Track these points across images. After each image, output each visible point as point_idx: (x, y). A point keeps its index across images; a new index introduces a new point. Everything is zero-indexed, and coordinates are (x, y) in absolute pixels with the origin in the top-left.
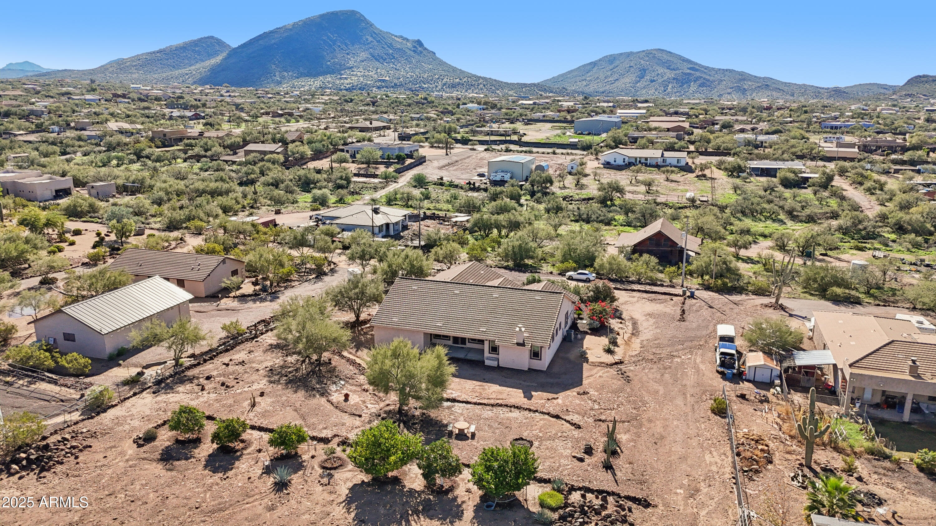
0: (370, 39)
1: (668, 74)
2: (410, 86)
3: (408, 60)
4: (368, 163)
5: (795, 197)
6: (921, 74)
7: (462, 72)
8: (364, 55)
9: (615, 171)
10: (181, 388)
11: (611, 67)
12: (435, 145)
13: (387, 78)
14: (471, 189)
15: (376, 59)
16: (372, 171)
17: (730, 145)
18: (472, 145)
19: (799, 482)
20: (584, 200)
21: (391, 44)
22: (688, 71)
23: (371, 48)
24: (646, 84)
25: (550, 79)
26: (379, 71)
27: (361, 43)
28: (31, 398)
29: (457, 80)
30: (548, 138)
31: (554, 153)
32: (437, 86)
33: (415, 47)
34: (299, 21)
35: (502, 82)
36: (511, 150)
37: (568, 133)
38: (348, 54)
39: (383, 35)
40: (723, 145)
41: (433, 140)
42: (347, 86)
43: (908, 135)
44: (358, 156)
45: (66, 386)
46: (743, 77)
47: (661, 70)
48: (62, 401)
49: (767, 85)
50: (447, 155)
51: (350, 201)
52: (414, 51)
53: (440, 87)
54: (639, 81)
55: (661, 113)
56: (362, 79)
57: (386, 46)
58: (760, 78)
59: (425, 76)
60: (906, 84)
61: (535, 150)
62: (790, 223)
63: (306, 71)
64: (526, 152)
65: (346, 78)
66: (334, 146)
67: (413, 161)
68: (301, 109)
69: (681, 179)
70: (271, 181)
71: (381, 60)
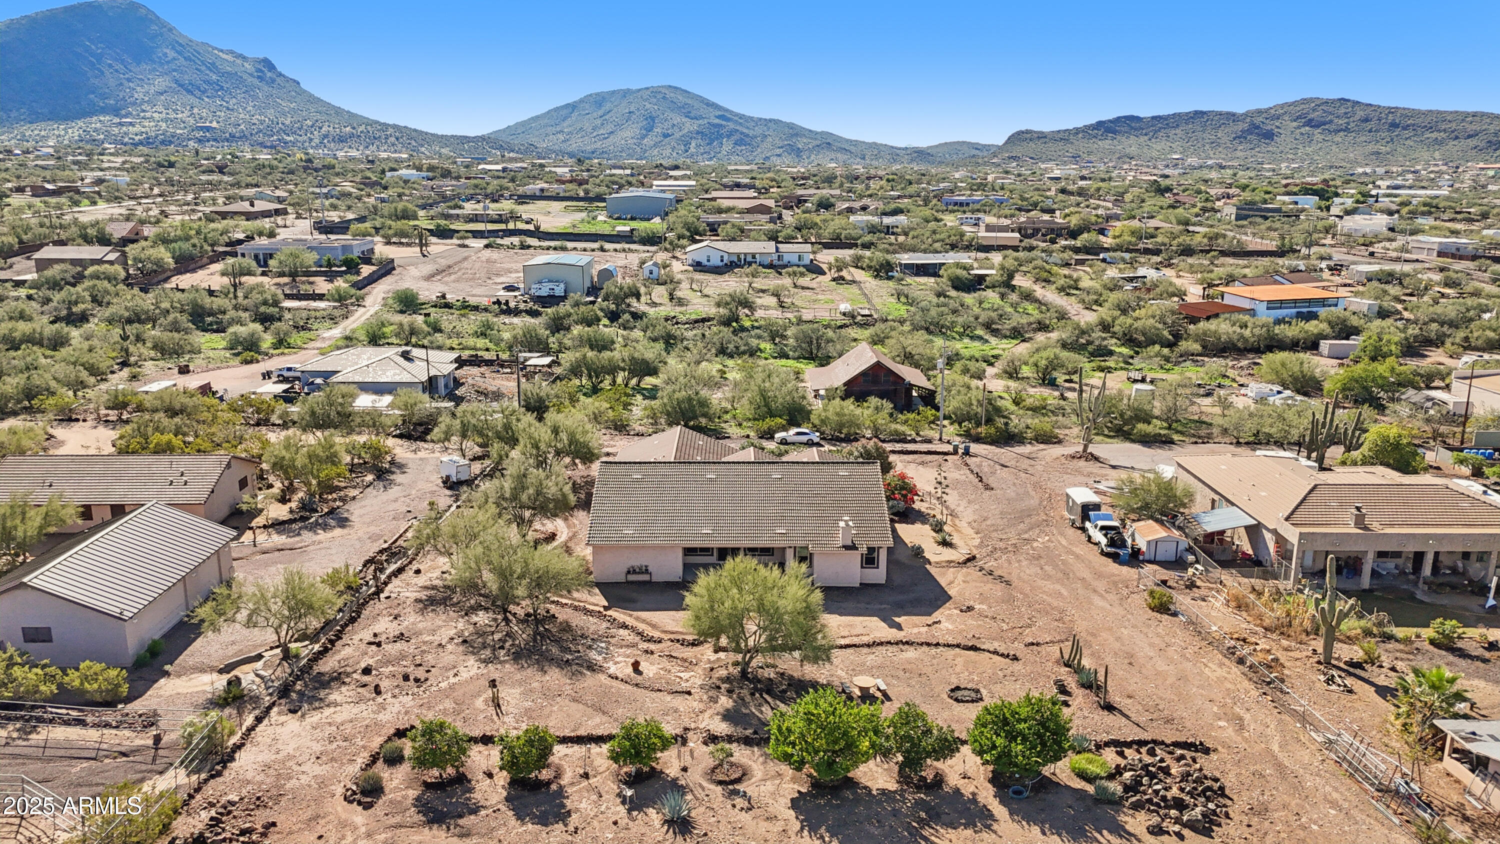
0: (171, 54)
1: (687, 125)
2: (260, 138)
3: (249, 91)
4: (293, 275)
5: (980, 303)
6: (1023, 129)
7: (351, 115)
8: (161, 83)
9: (714, 276)
10: (335, 696)
11: (600, 113)
12: (394, 240)
13: (214, 124)
14: (503, 312)
15: (190, 92)
16: (305, 288)
17: (854, 233)
18: (461, 238)
19: (1339, 685)
20: (696, 321)
21: (213, 64)
22: (717, 121)
23: (174, 70)
24: (659, 139)
25: (504, 130)
26: (196, 111)
27: (154, 62)
28: (51, 759)
29: (348, 129)
30: (574, 226)
31: (602, 249)
32: (311, 140)
33: (260, 70)
34: (23, 18)
35: (426, 133)
36: (529, 247)
37: (600, 218)
38: (129, 80)
39: (197, 48)
40: (844, 233)
41: (391, 232)
42: (137, 138)
43: (1058, 213)
44: (271, 262)
45: (107, 725)
46: (795, 131)
47: (677, 119)
48: (124, 754)
49: (829, 144)
50: (424, 256)
51: (299, 343)
52: (259, 77)
53: (317, 141)
54: (646, 135)
55: (718, 186)
56: (164, 125)
57: (203, 68)
58: (817, 133)
59: (288, 122)
60: (1006, 143)
61: (570, 245)
62: (994, 341)
63: (45, 111)
64: (555, 249)
65: (131, 124)
66: (212, 245)
67: (374, 268)
68: (87, 181)
69: (813, 284)
70: (127, 314)
71: (197, 92)
